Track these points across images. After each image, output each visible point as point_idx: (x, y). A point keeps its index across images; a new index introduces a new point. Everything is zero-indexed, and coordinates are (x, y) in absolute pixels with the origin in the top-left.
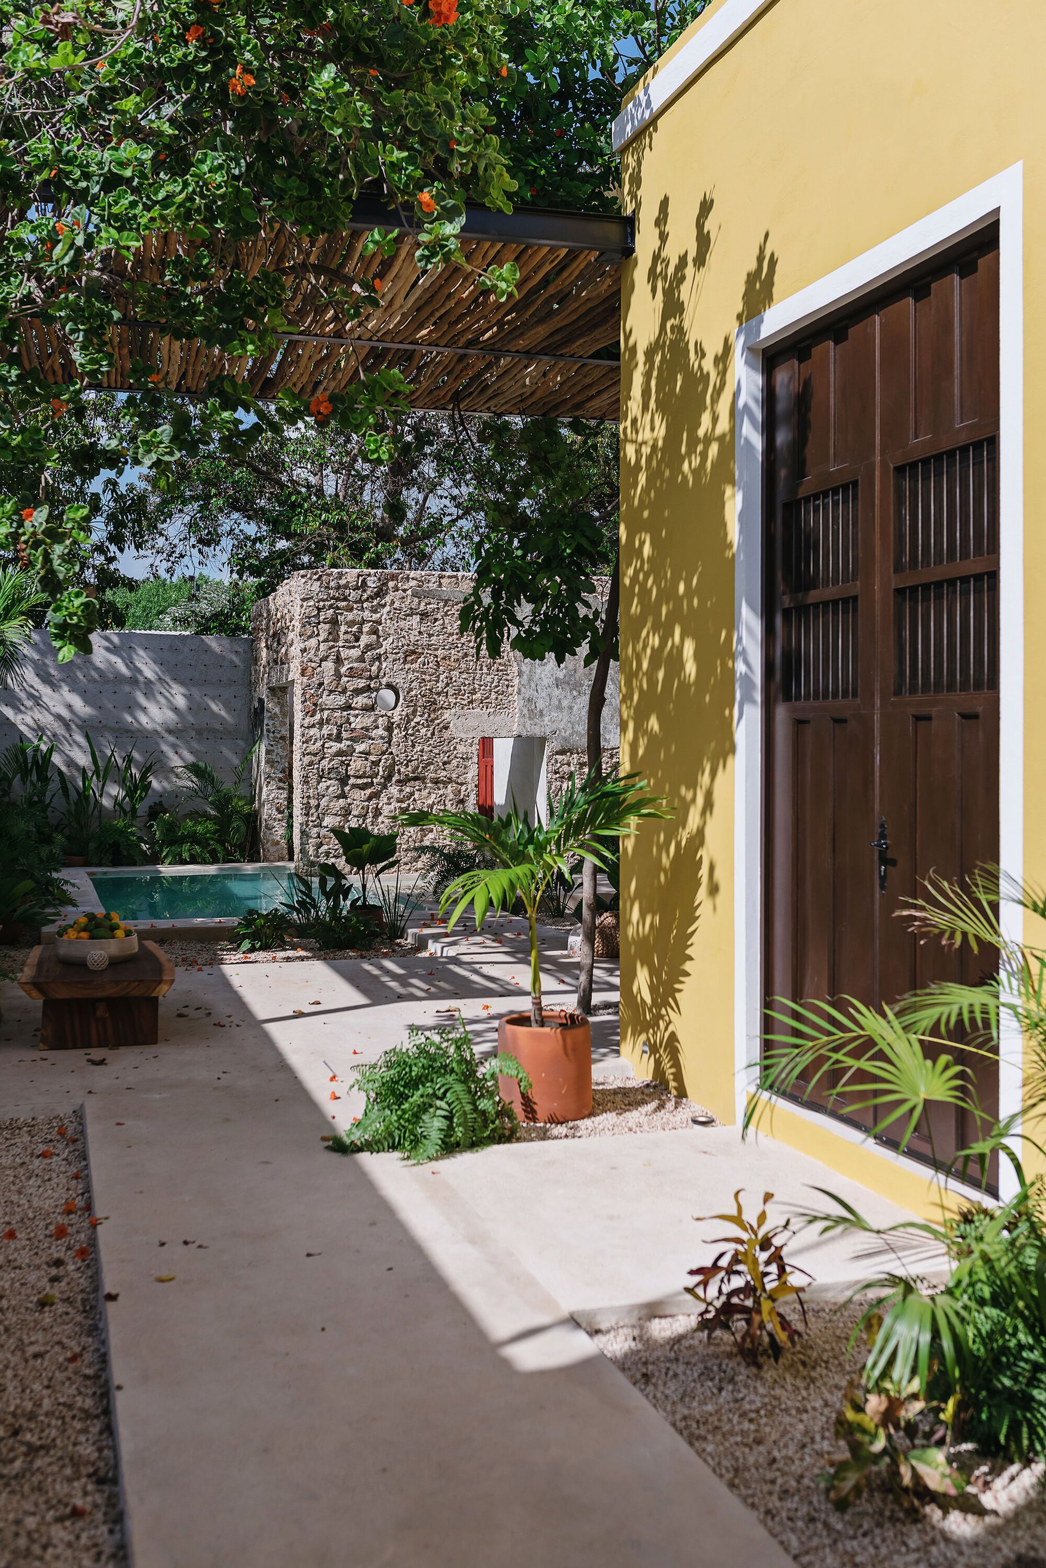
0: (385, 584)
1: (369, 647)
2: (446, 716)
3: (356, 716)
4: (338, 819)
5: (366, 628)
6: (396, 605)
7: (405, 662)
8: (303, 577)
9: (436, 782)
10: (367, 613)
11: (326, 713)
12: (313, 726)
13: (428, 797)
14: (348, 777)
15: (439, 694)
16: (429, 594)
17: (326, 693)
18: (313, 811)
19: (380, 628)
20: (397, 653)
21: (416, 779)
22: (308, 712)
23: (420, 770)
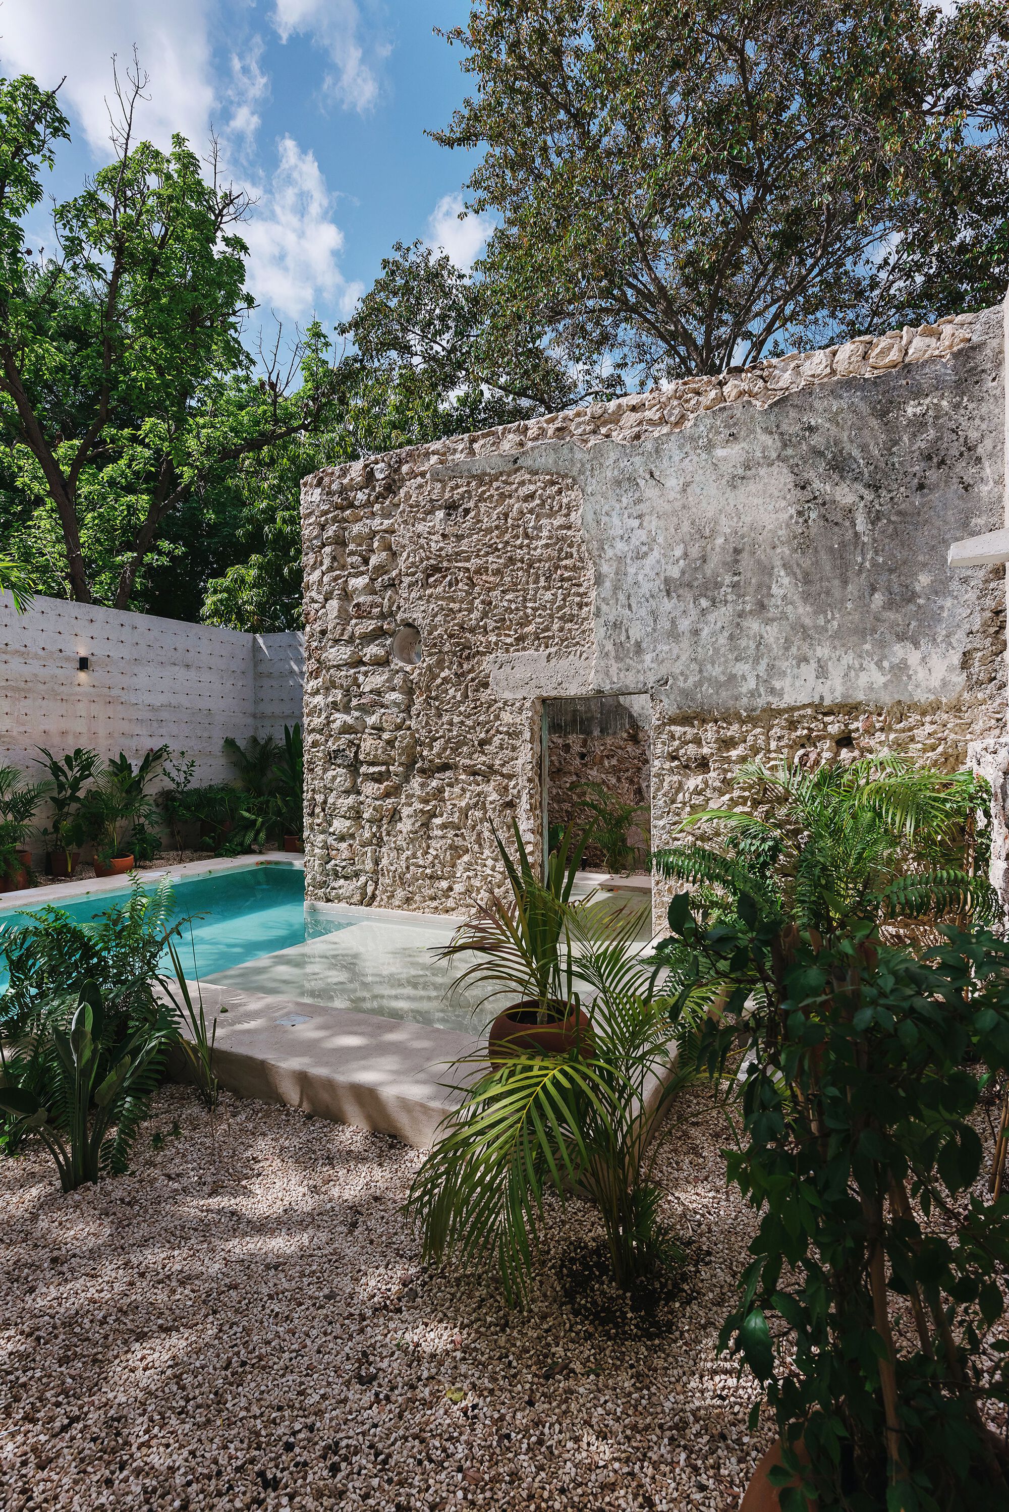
0: (397, 471)
1: (381, 570)
2: (484, 665)
3: (366, 674)
4: (348, 823)
5: (376, 542)
6: (413, 499)
7: (425, 586)
9: (472, 772)
10: (377, 520)
11: (330, 673)
12: (318, 692)
13: (461, 797)
14: (359, 763)
16: (455, 472)
17: (331, 644)
19: (393, 539)
20: (413, 574)
21: (445, 767)
22: (311, 674)
23: (448, 753)
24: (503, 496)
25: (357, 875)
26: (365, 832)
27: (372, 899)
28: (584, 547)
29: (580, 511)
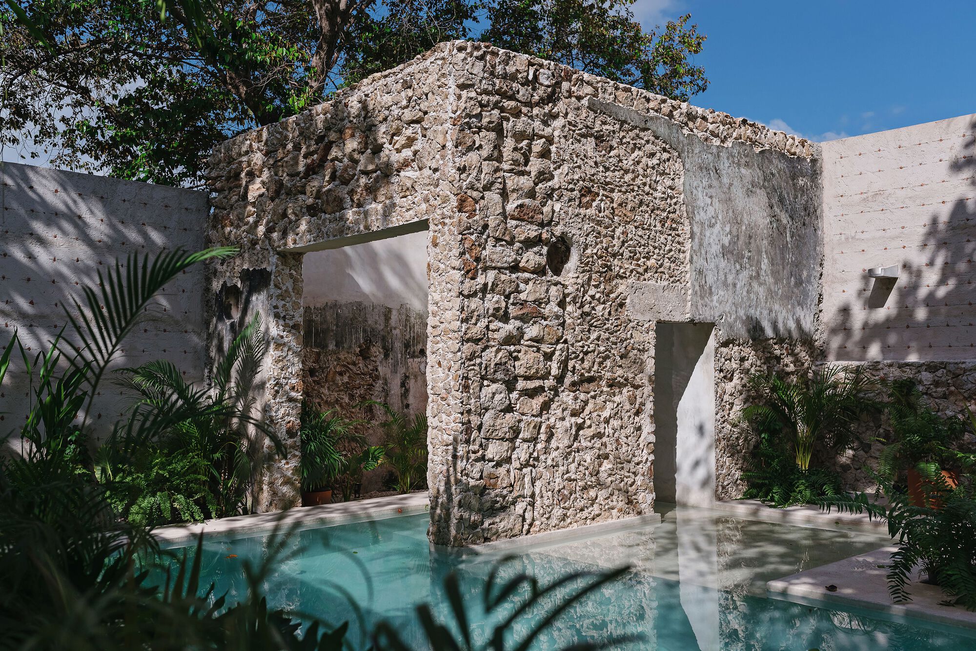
0: (558, 84)
1: (544, 176)
2: (621, 288)
3: (526, 282)
4: (505, 445)
5: (538, 146)
6: (571, 117)
7: (580, 205)
8: (461, 49)
9: (612, 384)
10: (537, 124)
11: (491, 275)
12: (475, 294)
13: (603, 408)
14: (516, 378)
15: (614, 255)
16: (605, 109)
17: (491, 242)
18: (474, 434)
19: (553, 148)
20: (572, 190)
21: (591, 380)
22: (468, 272)
23: (596, 368)
24: (635, 147)
25: (515, 503)
26: (522, 453)
27: (531, 525)
28: (684, 208)
29: (682, 180)
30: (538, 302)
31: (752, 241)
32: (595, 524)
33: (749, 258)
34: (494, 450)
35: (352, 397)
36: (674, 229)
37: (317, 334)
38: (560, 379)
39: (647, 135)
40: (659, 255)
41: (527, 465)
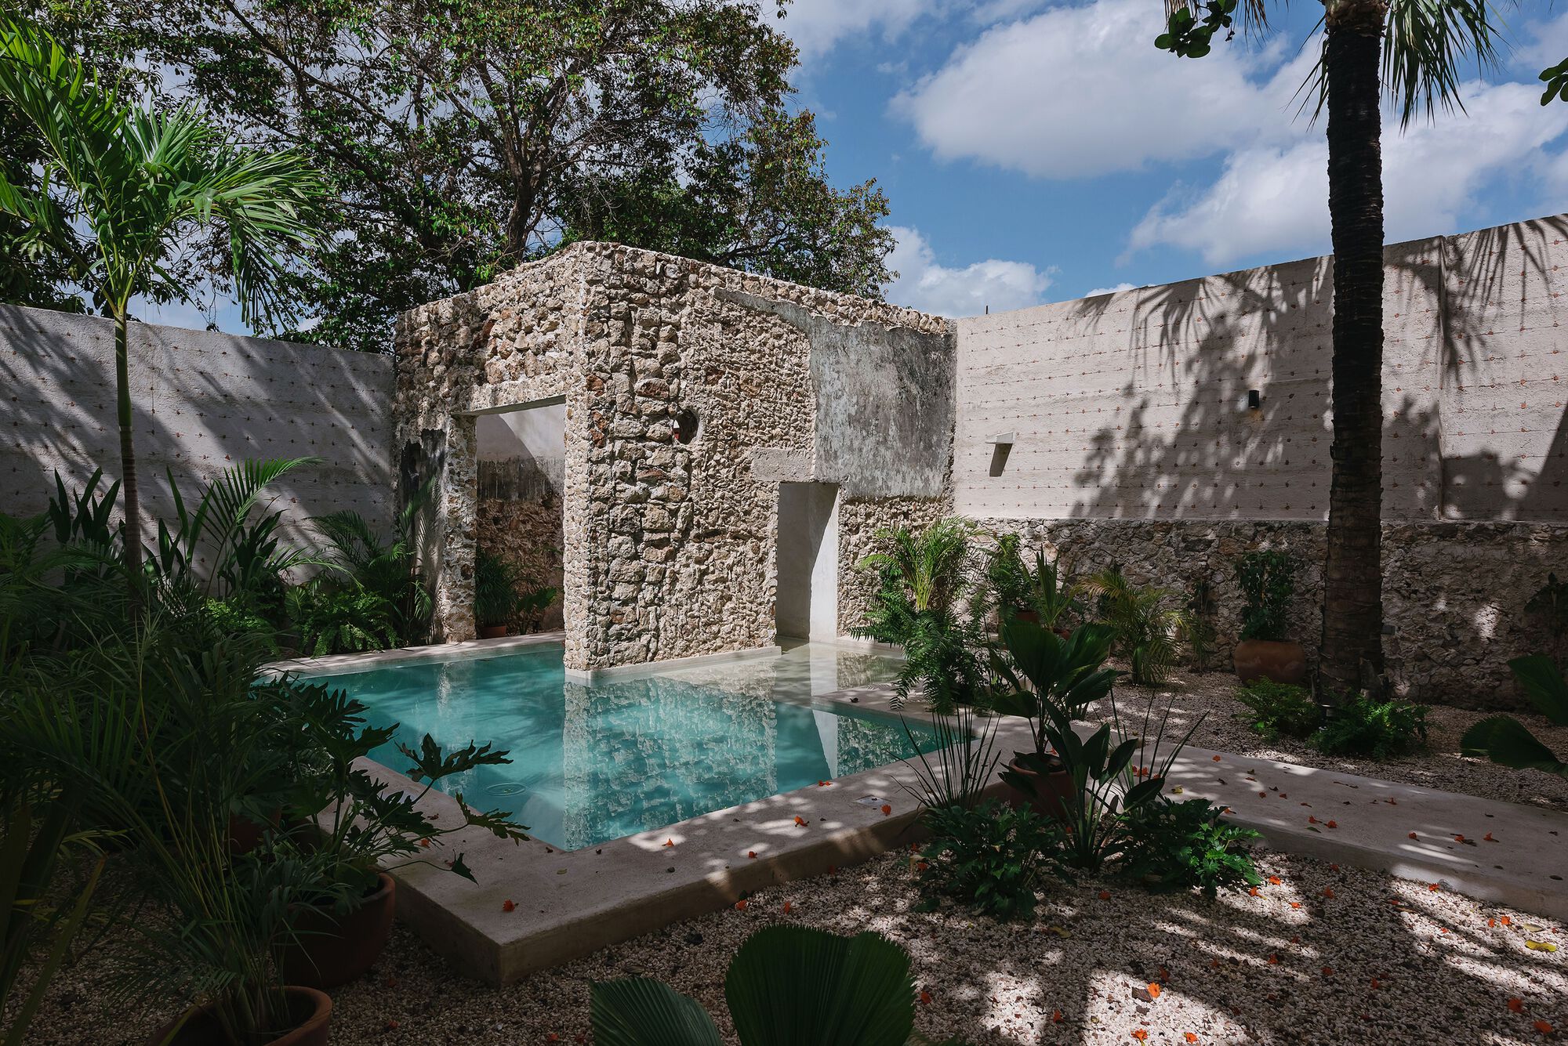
0: (685, 276)
1: (669, 358)
2: (746, 454)
3: (653, 449)
4: (631, 587)
5: (664, 332)
6: (697, 306)
7: (706, 382)
8: (590, 249)
9: (736, 536)
10: (664, 312)
11: (618, 444)
12: (602, 461)
13: (727, 556)
14: (642, 530)
15: (739, 426)
16: (732, 298)
17: (618, 416)
18: (602, 578)
19: (680, 334)
20: (698, 370)
21: (716, 533)
22: (596, 442)
23: (720, 522)
24: (762, 330)
25: (639, 635)
26: (648, 594)
27: (655, 654)
28: (810, 383)
29: (809, 358)
30: (664, 466)
31: (880, 410)
32: (716, 654)
33: (876, 426)
34: (620, 591)
35: (534, 543)
36: (800, 402)
37: (500, 486)
38: (685, 532)
39: (773, 319)
40: (784, 424)
41: (652, 603)
